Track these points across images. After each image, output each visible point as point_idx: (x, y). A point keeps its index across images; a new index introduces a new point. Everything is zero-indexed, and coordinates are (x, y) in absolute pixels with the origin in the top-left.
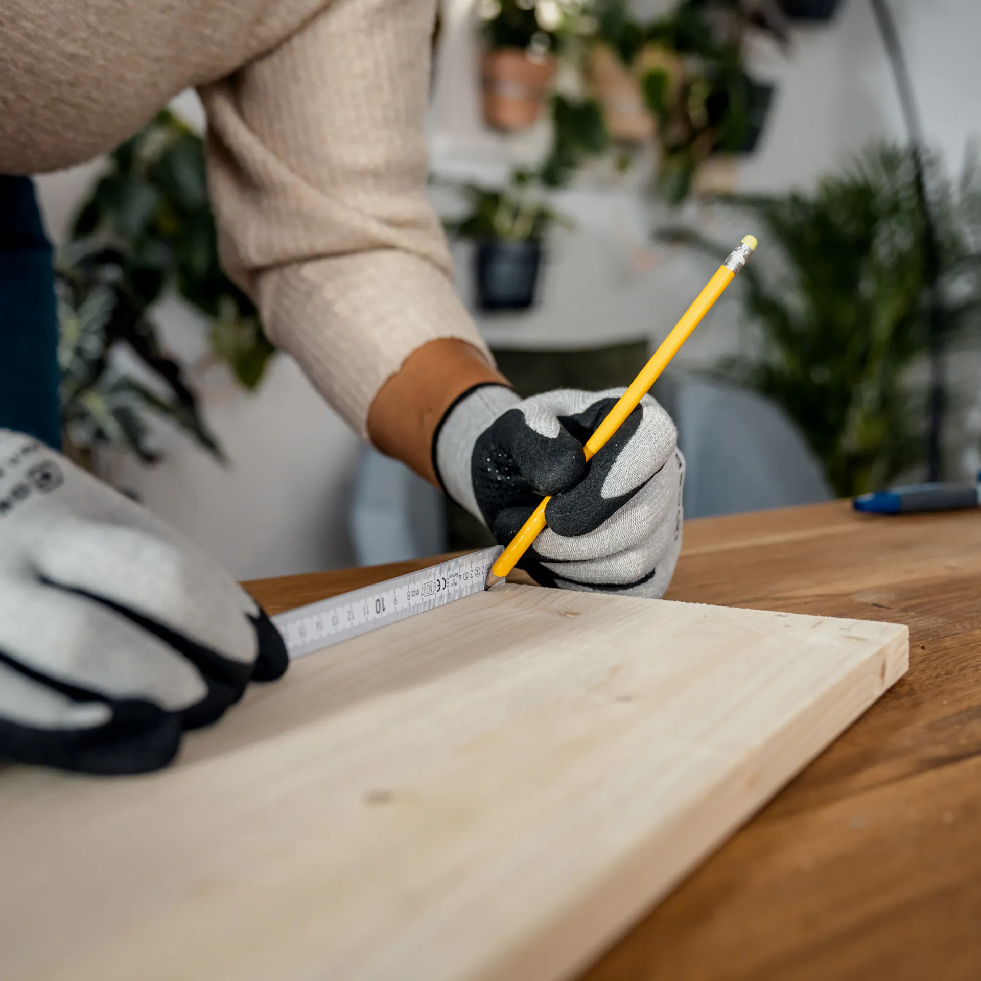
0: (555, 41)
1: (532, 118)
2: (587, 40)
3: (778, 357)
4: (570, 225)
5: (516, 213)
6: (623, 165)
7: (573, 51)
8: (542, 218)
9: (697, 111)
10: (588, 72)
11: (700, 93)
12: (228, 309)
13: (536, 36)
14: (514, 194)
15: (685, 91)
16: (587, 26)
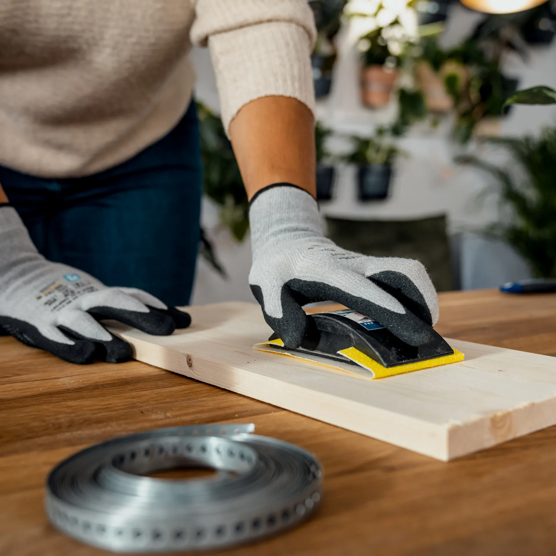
0: (399, 61)
1: (386, 100)
2: (416, 60)
3: (520, 223)
4: (407, 155)
5: (378, 150)
6: (435, 124)
7: (408, 65)
8: (392, 152)
9: (474, 95)
10: (417, 77)
11: (476, 85)
12: (230, 201)
13: (389, 58)
14: (377, 140)
15: (468, 84)
16: (417, 52)
